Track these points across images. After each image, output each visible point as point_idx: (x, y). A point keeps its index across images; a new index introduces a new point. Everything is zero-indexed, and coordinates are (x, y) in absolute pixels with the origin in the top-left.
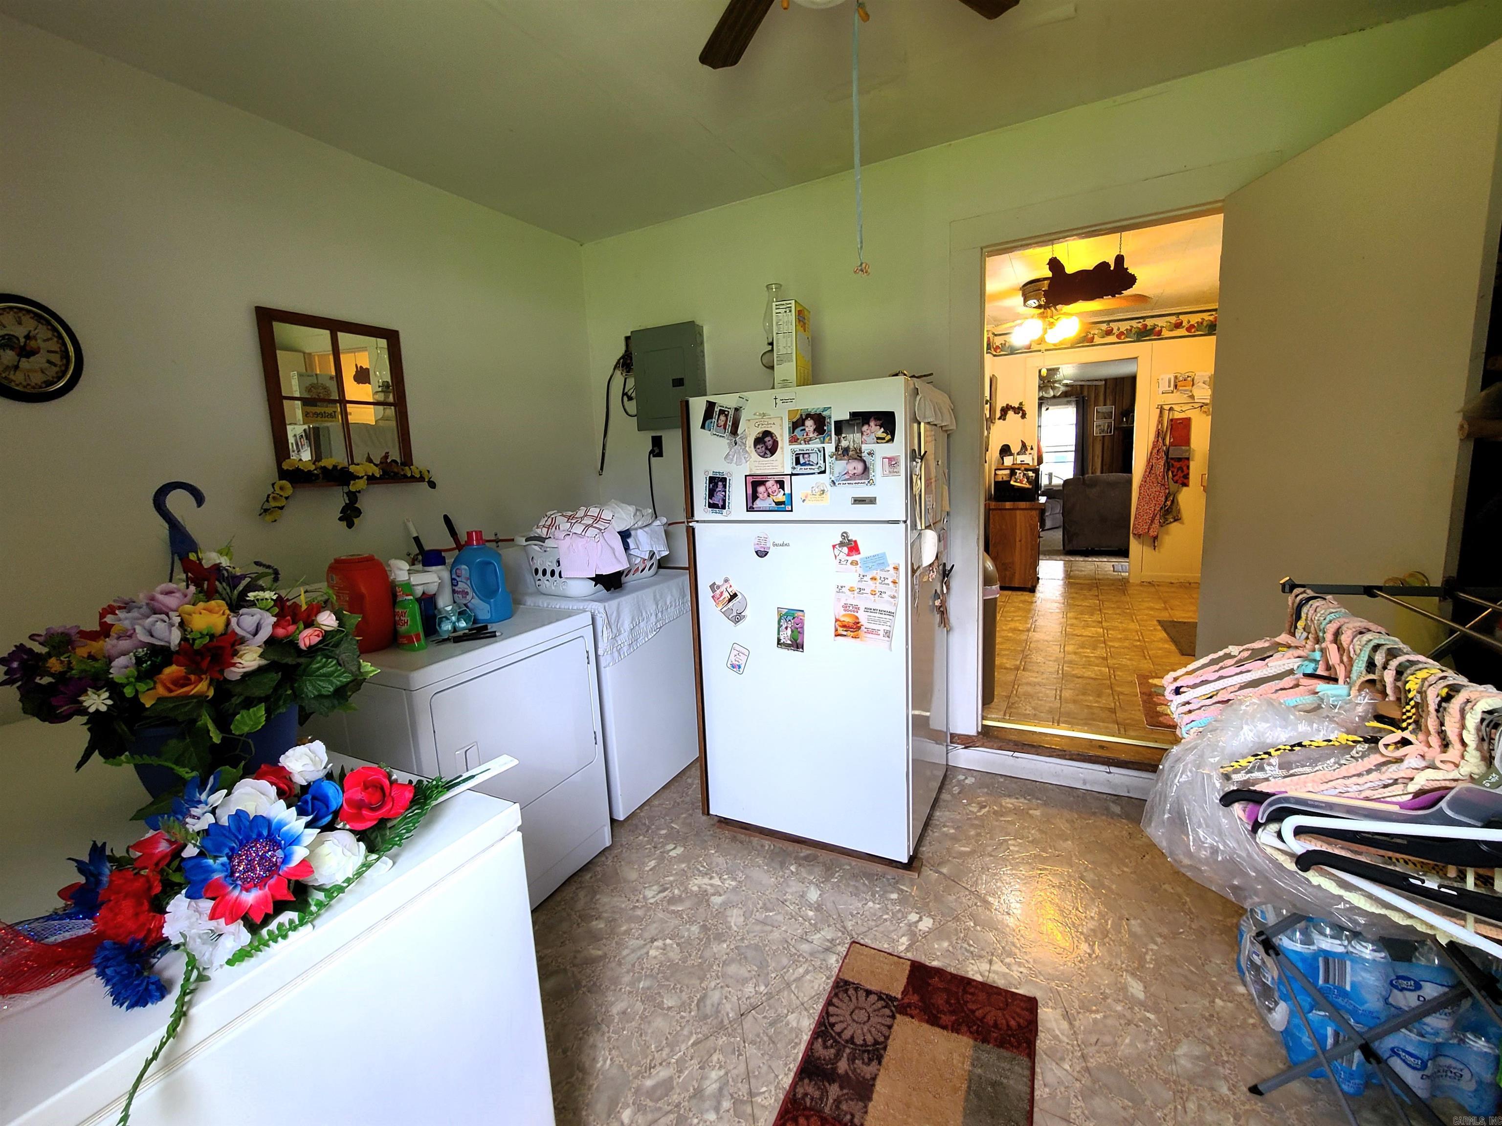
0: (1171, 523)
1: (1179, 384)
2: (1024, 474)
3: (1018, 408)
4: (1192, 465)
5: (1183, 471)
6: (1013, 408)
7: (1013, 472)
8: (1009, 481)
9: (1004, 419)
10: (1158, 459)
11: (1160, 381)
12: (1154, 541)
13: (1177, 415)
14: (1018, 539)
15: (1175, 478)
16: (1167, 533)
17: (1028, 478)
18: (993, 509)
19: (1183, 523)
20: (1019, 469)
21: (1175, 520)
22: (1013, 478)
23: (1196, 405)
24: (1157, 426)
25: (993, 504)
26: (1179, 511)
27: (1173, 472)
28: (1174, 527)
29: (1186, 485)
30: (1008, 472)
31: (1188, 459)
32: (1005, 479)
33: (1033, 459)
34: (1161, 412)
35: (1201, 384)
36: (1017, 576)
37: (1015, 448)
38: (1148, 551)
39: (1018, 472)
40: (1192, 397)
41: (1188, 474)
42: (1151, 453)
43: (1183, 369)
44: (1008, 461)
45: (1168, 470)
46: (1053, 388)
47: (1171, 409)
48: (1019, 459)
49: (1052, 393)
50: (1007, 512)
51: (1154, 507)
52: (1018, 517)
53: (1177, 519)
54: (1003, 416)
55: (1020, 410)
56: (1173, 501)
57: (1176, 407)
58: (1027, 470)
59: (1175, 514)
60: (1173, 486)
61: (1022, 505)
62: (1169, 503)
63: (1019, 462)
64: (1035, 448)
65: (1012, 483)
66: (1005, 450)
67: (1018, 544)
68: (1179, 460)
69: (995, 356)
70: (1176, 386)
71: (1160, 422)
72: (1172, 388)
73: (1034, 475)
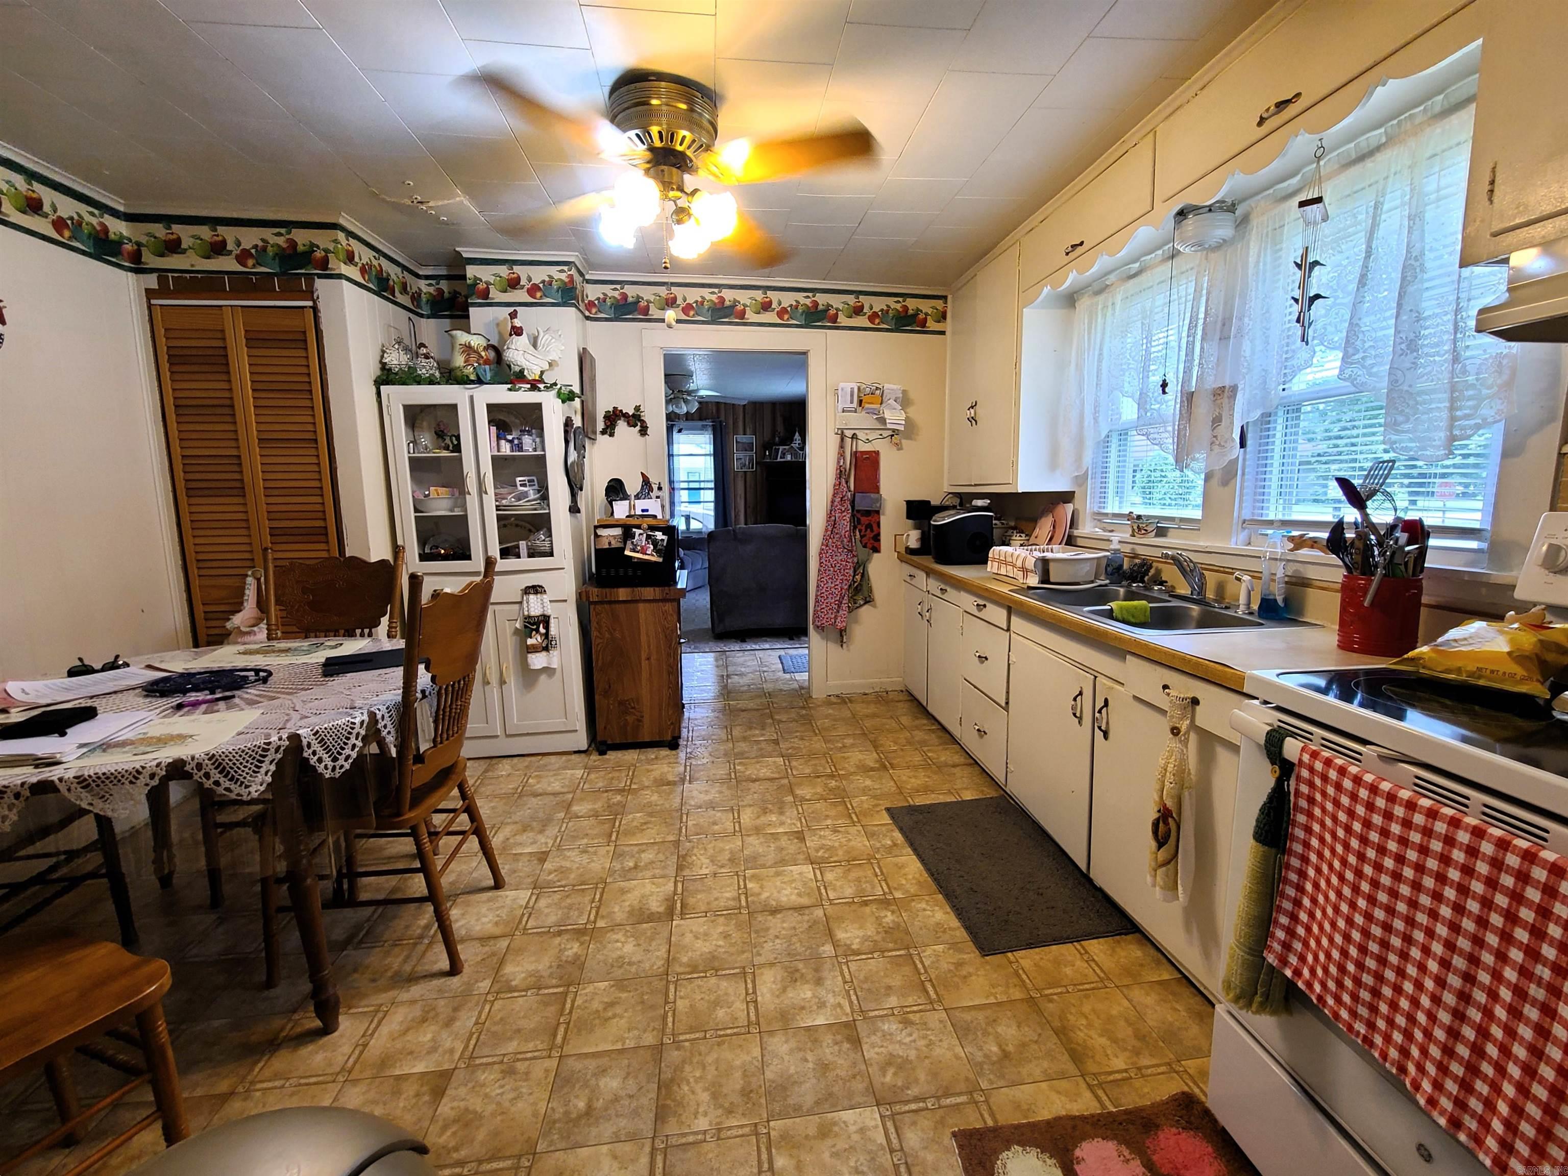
0: (861, 606)
1: (865, 399)
2: (648, 537)
3: (633, 415)
4: (883, 520)
5: (872, 531)
6: (626, 416)
7: (628, 532)
8: (623, 549)
9: (612, 435)
10: (842, 512)
11: (840, 392)
12: (841, 636)
13: (863, 447)
14: (643, 656)
15: (865, 540)
16: (856, 621)
17: (655, 543)
18: (595, 603)
19: (875, 606)
20: (639, 527)
21: (866, 602)
22: (629, 545)
23: (886, 433)
24: (839, 462)
25: (595, 593)
26: (870, 590)
27: (860, 531)
28: (865, 611)
29: (877, 550)
30: (618, 531)
31: (878, 512)
32: (615, 544)
33: (663, 507)
34: (842, 440)
35: (892, 402)
36: (646, 720)
37: (633, 486)
38: (833, 647)
39: (638, 531)
40: (882, 420)
41: (879, 534)
42: (833, 502)
43: (869, 378)
44: (621, 510)
45: (855, 528)
46: (686, 401)
47: (854, 436)
48: (640, 505)
49: (684, 409)
50: (622, 606)
51: (839, 585)
52: (642, 616)
53: (869, 600)
54: (609, 430)
55: (636, 419)
56: (863, 575)
57: (861, 435)
58: (653, 528)
59: (866, 594)
60: (862, 552)
61: (648, 592)
62: (858, 577)
63: (639, 512)
64: (666, 487)
65: (627, 553)
66: (615, 489)
67: (645, 664)
68: (868, 513)
69: (587, 318)
70: (860, 402)
71: (841, 455)
72: (855, 405)
73: (665, 537)
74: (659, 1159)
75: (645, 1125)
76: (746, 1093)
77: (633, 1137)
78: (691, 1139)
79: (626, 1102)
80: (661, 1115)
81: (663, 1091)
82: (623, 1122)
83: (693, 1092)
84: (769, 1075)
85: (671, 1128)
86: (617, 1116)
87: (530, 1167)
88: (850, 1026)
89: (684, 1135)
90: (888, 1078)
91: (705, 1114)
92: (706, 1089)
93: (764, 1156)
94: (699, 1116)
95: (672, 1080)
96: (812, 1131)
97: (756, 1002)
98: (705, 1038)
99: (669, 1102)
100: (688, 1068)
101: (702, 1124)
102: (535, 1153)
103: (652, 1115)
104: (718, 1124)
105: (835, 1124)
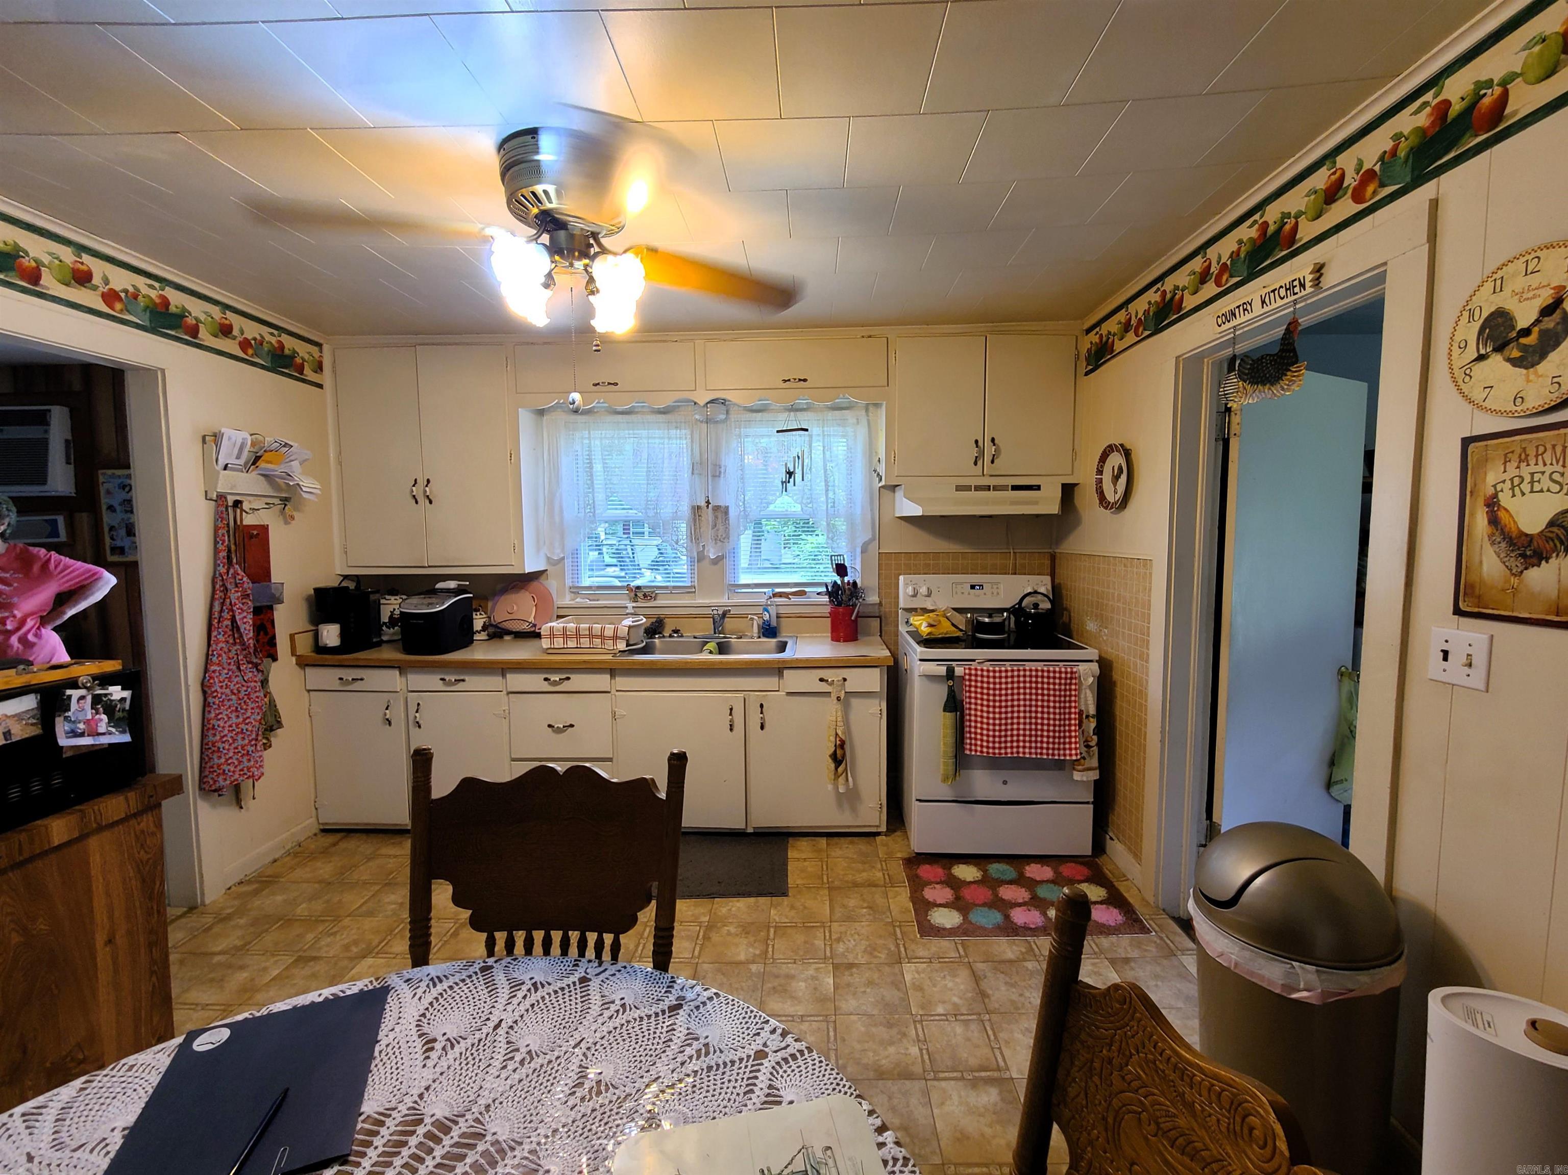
4: (278, 618)
5: (269, 633)
7: (51, 698)
8: (50, 736)
15: (260, 646)
22: (60, 725)
26: (277, 712)
29: (273, 657)
30: (27, 703)
31: (271, 604)
39: (75, 694)
41: (274, 637)
47: (237, 505)
53: (278, 727)
57: (245, 503)
59: (274, 719)
65: (59, 741)
68: (265, 610)
73: (127, 694)
74: (942, 1075)
75: (918, 1085)
76: (890, 1025)
77: (927, 1093)
78: (926, 1057)
79: (895, 1102)
80: (906, 1075)
81: (884, 1076)
82: (914, 1101)
83: (887, 1057)
84: (875, 1012)
85: (918, 1069)
86: (908, 1106)
87: (955, 1165)
88: (836, 967)
89: (923, 1061)
90: (883, 956)
91: (907, 1049)
92: (885, 1049)
93: (937, 1018)
94: (908, 1052)
95: (876, 1071)
96: (919, 994)
97: (802, 1016)
98: (836, 1050)
99: (896, 1072)
100: (865, 1061)
101: (914, 1050)
102: (943, 1164)
103: (907, 1082)
104: (914, 1041)
105: (914, 984)
